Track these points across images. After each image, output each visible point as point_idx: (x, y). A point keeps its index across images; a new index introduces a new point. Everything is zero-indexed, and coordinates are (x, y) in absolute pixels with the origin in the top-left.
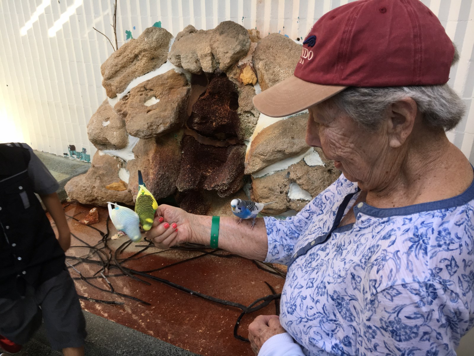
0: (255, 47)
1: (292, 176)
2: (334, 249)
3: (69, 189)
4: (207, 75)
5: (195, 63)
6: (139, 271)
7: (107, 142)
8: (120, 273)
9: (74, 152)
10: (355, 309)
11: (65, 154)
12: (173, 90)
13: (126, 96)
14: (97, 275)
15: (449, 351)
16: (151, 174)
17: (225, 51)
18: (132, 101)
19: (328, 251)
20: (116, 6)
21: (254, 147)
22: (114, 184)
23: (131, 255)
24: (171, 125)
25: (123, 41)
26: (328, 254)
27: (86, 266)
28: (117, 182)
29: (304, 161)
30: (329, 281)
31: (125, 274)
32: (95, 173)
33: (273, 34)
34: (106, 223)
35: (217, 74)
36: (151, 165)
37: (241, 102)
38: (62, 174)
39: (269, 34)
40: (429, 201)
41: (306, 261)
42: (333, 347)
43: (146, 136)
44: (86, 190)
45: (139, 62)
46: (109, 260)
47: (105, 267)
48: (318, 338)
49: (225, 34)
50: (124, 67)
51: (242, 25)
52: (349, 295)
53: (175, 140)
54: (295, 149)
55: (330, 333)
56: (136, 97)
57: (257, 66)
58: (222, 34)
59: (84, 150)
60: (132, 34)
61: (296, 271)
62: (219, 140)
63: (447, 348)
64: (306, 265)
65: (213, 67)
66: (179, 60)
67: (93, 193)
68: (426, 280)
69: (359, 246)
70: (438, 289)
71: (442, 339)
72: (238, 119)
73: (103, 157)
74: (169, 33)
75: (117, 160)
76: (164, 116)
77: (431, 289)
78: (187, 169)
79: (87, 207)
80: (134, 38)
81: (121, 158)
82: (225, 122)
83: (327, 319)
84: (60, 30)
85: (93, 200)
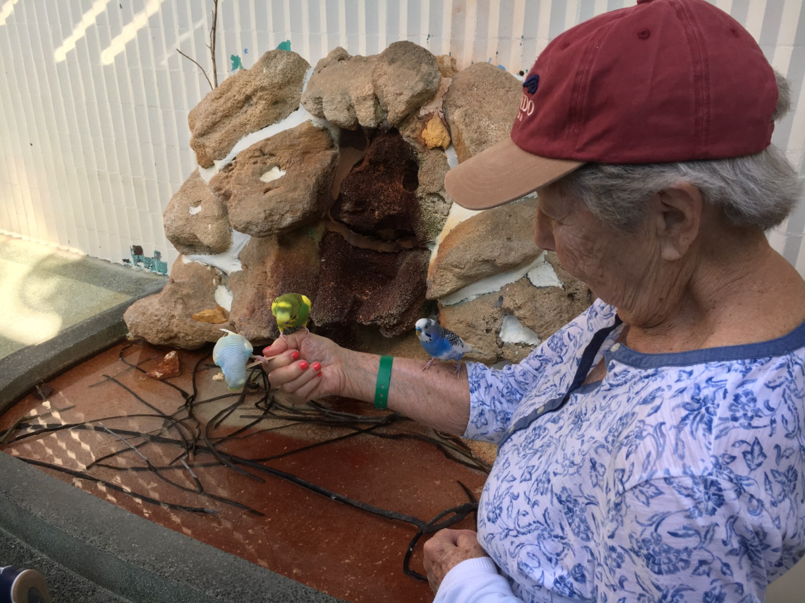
0: (448, 86)
1: (507, 303)
2: (571, 421)
3: (131, 319)
4: (366, 132)
5: (346, 112)
6: (246, 457)
7: (197, 240)
8: (214, 461)
9: (140, 257)
10: (594, 518)
11: (124, 260)
12: (308, 155)
13: (230, 165)
14: (174, 464)
15: (744, 596)
16: (268, 296)
17: (398, 92)
18: (240, 174)
19: (561, 423)
20: (216, 14)
21: (442, 254)
22: (207, 312)
23: (233, 431)
24: (304, 215)
25: (226, 73)
26: (561, 428)
27: (156, 448)
28: (212, 309)
29: (528, 279)
30: (556, 471)
31: (221, 463)
32: (174, 292)
33: (479, 64)
34: (192, 377)
35: (383, 129)
36: (270, 280)
37: (422, 178)
38: (119, 294)
39: (472, 63)
40: (725, 344)
41: (526, 439)
42: (556, 582)
43: (261, 231)
44: (159, 320)
45: (253, 108)
46: (195, 439)
47: (188, 450)
48: (533, 563)
49: (398, 64)
50: (227, 116)
51: (426, 48)
52: (585, 495)
53: (310, 239)
54: (513, 257)
55: (554, 557)
56: (246, 166)
57: (451, 118)
58: (393, 62)
59: (158, 254)
60: (241, 61)
61: (509, 455)
62: (385, 241)
63: (740, 591)
64: (525, 445)
65: (376, 118)
66: (319, 106)
67: (170, 327)
68: (705, 474)
69: (607, 415)
70: (725, 490)
71: (732, 574)
72: (418, 207)
73: (188, 266)
74: (303, 60)
75: (212, 272)
76: (293, 200)
77: (713, 490)
78: (330, 289)
79: (161, 349)
80: (244, 68)
81: (219, 269)
82: (395, 210)
83: (549, 534)
84: (122, 53)
85: (171, 338)
